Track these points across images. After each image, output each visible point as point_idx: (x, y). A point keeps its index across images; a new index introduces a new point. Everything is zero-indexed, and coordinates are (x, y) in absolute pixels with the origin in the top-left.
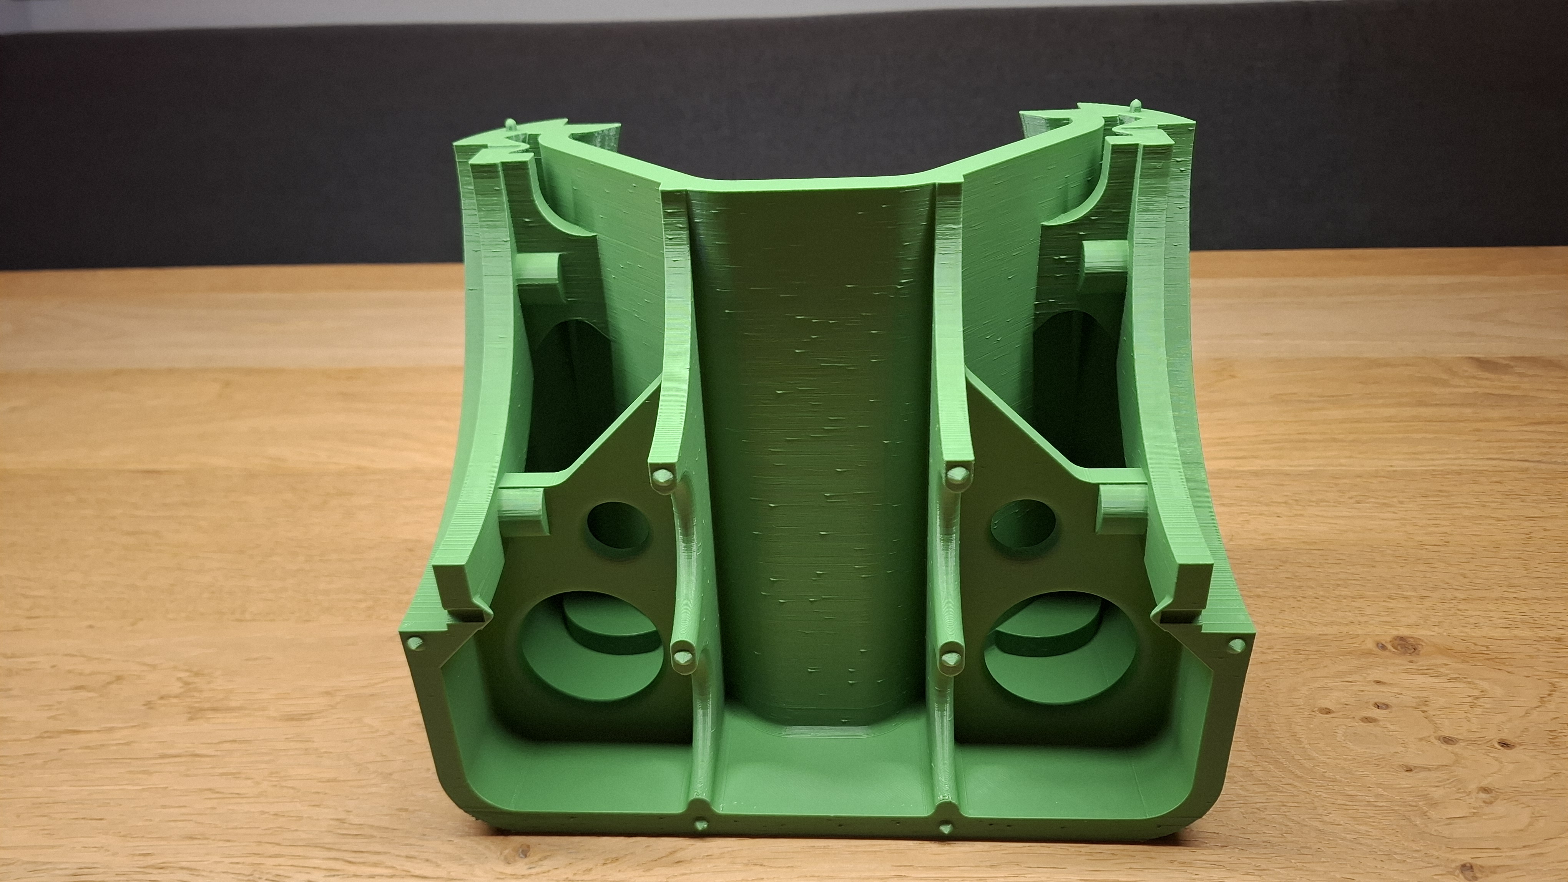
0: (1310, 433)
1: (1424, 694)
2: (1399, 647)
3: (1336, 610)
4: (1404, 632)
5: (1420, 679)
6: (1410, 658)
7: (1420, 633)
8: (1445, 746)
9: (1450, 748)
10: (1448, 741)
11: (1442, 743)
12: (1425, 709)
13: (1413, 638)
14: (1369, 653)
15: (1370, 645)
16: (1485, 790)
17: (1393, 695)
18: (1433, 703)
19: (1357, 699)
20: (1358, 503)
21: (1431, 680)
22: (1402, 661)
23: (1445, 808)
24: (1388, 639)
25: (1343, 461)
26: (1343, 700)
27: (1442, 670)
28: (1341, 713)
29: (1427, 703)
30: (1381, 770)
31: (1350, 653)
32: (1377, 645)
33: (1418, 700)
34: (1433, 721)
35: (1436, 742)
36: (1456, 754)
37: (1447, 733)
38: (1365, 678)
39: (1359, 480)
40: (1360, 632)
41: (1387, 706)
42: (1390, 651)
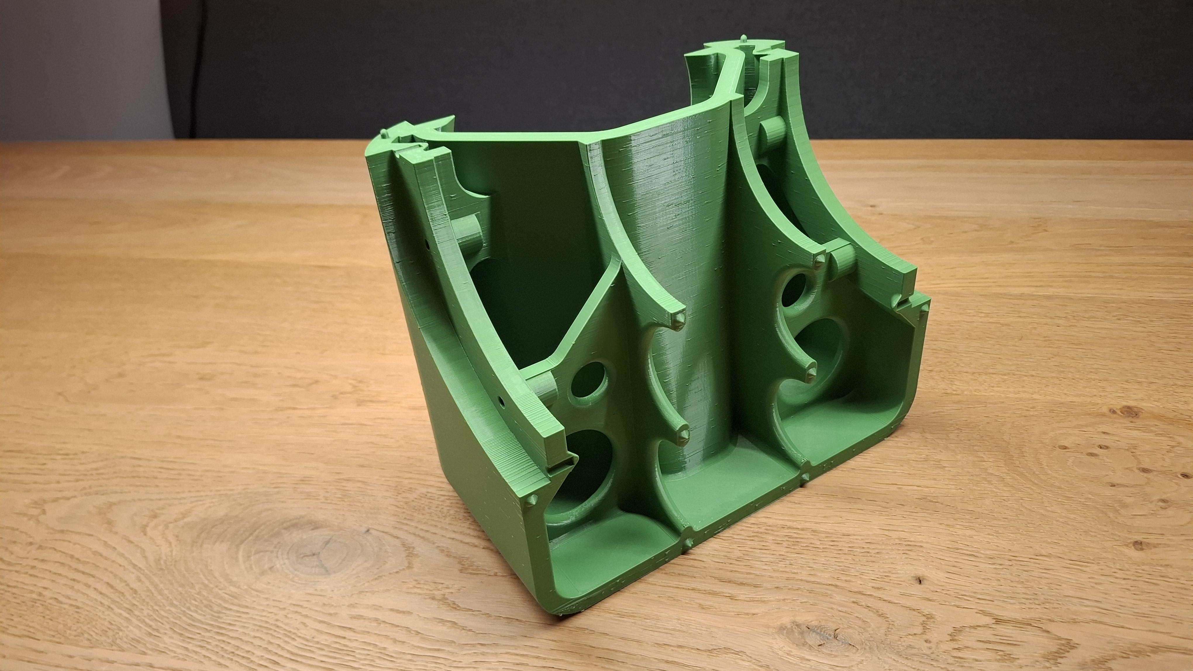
0: (1094, 272)
1: (1135, 442)
2: (1125, 413)
3: (1086, 387)
4: (1131, 403)
5: (1135, 433)
6: (1131, 419)
7: (1144, 405)
8: (1142, 474)
9: (1145, 475)
10: (1145, 470)
11: (1141, 472)
12: (1134, 451)
13: (1137, 407)
14: (1104, 415)
15: (1105, 410)
16: (1163, 501)
17: (1113, 441)
18: (1141, 448)
19: (1087, 442)
20: (1119, 320)
21: (1144, 434)
22: (1126, 422)
23: (1133, 509)
24: (1119, 407)
25: (1114, 291)
26: (1077, 442)
27: (1152, 428)
28: (1074, 450)
29: (1136, 448)
30: (1094, 484)
31: (1089, 414)
32: (1110, 411)
33: (1129, 445)
34: (1138, 458)
35: (1137, 471)
36: (1148, 479)
37: (1145, 466)
38: (1096, 429)
39: (1123, 304)
40: (1100, 402)
41: (1107, 447)
42: (1119, 415)
